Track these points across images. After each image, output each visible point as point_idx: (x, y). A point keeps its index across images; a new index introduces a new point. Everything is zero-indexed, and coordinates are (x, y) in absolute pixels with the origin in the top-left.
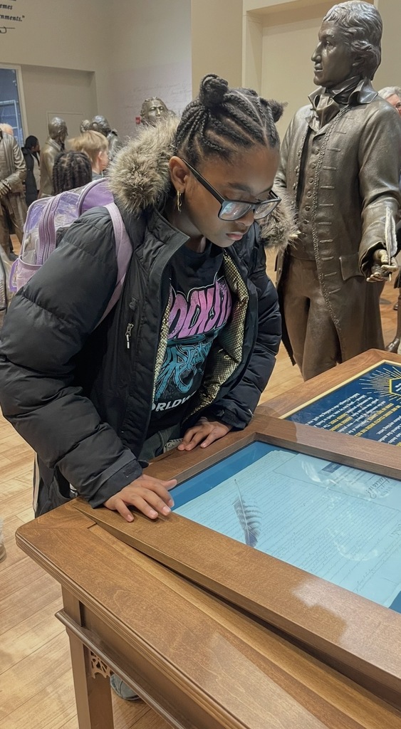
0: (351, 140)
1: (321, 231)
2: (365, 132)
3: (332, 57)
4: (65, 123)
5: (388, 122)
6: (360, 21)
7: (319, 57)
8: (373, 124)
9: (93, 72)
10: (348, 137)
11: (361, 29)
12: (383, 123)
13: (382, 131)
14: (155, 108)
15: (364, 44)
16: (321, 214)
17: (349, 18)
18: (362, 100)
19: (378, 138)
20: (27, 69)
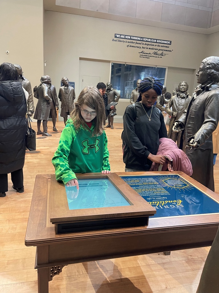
0: (202, 102)
1: (189, 131)
2: (207, 100)
3: (201, 75)
4: (166, 87)
5: (215, 97)
6: (211, 63)
7: (198, 74)
8: (209, 97)
9: (196, 69)
10: (201, 101)
11: (211, 66)
12: (213, 97)
13: (212, 100)
14: (183, 85)
15: (211, 71)
16: (189, 125)
17: (207, 62)
18: (210, 89)
19: (211, 102)
20: (169, 68)
